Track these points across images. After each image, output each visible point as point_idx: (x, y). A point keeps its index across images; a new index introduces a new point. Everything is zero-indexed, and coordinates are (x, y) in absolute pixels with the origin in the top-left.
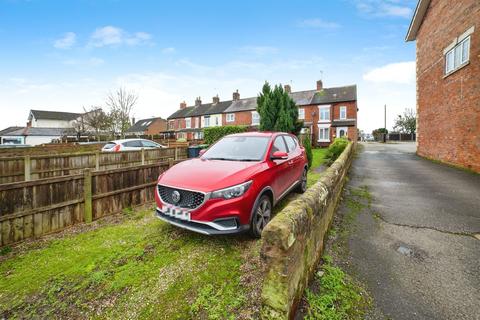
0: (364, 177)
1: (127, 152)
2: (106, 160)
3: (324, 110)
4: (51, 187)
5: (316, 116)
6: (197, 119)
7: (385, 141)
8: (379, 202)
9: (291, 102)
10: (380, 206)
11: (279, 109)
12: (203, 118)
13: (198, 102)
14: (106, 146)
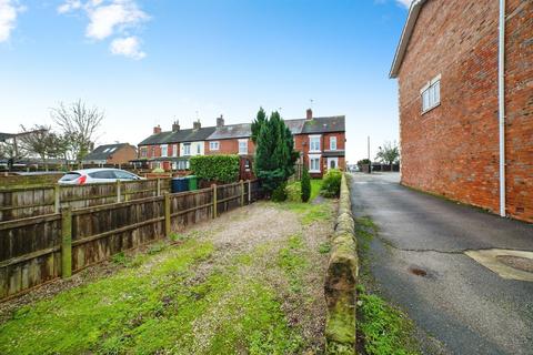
0: (363, 207)
1: (98, 185)
2: (70, 195)
3: (315, 140)
4: (10, 234)
5: (306, 146)
6: (175, 146)
7: (369, 172)
8: (384, 231)
9: (288, 131)
10: (386, 234)
11: (276, 137)
12: (182, 145)
13: (176, 126)
14: (64, 177)
